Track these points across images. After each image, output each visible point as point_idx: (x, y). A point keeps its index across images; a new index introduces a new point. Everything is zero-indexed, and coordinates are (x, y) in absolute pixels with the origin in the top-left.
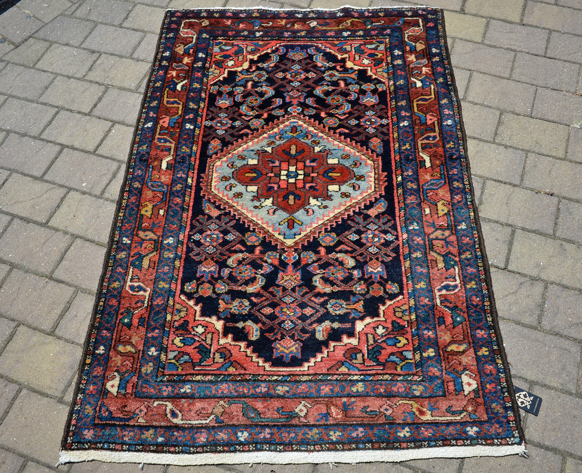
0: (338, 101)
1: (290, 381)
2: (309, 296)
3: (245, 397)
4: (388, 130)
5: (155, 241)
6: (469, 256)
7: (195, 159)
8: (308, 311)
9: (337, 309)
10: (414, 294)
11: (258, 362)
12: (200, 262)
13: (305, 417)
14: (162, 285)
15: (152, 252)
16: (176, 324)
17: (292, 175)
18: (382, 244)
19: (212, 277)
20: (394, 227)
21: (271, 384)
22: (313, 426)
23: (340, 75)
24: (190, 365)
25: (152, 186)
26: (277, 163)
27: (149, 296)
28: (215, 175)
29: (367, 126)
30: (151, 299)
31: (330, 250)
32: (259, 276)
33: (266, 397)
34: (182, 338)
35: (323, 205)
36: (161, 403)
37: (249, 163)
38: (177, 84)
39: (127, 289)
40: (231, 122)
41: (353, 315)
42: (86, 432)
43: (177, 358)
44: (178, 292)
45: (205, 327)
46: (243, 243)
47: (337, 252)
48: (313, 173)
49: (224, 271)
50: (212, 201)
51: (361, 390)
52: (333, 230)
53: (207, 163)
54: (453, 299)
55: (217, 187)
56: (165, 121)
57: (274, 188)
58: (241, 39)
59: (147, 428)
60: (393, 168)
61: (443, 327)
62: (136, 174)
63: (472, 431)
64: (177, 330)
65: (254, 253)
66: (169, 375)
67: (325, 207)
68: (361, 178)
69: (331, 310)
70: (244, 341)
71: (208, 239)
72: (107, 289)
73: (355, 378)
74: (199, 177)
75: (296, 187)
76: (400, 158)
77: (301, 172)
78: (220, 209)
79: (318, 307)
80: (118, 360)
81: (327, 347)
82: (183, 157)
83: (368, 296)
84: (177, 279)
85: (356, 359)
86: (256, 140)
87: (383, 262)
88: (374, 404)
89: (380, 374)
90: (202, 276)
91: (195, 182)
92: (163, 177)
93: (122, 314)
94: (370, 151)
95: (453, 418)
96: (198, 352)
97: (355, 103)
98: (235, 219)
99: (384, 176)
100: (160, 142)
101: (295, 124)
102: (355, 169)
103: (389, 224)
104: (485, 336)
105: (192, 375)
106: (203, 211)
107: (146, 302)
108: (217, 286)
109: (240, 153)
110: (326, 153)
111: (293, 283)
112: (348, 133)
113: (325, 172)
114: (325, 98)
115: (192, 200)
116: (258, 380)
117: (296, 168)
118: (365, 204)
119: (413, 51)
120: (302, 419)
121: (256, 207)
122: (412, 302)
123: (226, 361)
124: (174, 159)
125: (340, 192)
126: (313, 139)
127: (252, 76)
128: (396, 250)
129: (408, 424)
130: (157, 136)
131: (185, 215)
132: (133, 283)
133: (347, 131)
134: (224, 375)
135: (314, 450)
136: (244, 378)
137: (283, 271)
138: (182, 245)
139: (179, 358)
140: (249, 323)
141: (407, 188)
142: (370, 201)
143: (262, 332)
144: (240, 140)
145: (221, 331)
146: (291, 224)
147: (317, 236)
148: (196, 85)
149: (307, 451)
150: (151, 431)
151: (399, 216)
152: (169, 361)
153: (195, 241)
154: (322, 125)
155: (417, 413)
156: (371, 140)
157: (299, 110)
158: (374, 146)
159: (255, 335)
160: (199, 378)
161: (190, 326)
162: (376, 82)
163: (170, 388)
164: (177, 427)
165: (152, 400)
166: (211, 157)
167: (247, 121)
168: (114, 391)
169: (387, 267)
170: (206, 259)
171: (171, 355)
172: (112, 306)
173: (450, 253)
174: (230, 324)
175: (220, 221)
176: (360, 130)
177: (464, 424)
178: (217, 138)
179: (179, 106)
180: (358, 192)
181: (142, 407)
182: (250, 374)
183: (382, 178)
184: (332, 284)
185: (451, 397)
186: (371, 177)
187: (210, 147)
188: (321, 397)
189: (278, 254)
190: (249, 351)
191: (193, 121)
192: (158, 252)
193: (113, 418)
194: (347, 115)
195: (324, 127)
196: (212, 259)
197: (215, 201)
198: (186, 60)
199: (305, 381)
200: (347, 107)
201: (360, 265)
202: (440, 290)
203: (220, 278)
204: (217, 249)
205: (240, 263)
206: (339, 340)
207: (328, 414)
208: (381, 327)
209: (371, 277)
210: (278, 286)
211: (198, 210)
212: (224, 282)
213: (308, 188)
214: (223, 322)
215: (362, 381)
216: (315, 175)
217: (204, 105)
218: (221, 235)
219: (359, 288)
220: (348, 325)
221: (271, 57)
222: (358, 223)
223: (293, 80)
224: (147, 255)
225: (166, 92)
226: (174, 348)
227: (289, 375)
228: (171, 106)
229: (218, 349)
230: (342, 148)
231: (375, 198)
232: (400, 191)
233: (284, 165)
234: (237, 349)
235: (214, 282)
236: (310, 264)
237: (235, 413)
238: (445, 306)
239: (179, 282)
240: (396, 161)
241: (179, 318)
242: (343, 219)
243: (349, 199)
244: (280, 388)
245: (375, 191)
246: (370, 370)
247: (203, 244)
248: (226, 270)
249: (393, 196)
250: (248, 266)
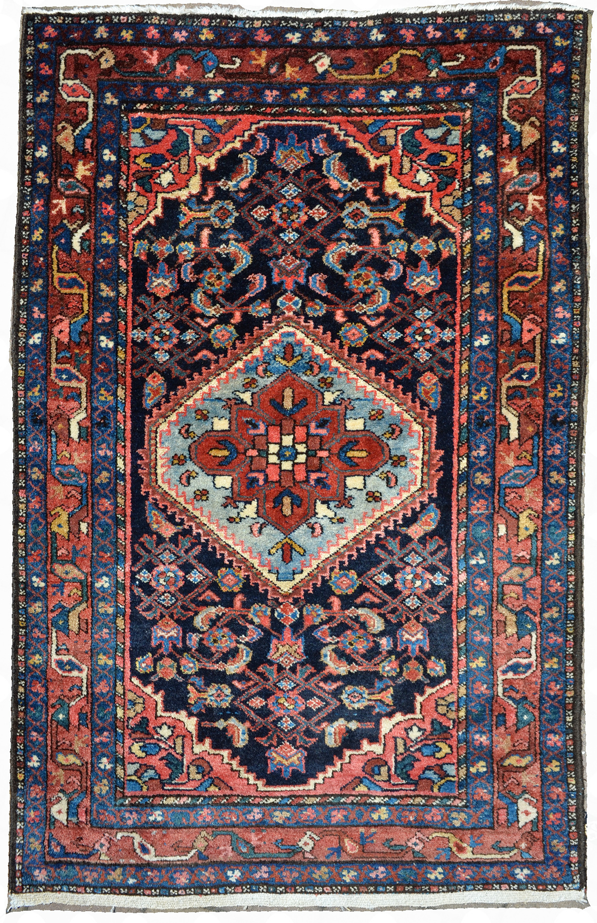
0: (367, 283)
1: (291, 805)
2: (316, 679)
3: (234, 827)
4: (453, 354)
5: (81, 582)
6: (556, 615)
7: (125, 416)
8: (314, 703)
9: (355, 700)
10: (468, 678)
11: (248, 779)
12: (154, 622)
13: (311, 852)
14: (103, 660)
15: (80, 603)
16: (132, 723)
17: (288, 454)
18: (427, 593)
19: (174, 646)
20: (447, 561)
21: (266, 808)
22: (323, 863)
23: (371, 215)
24: (157, 782)
25: (61, 474)
26: (262, 429)
27: (88, 679)
28: (160, 452)
29: (416, 346)
30: (91, 684)
31: (347, 601)
32: (241, 646)
33: (260, 826)
34: (141, 744)
35: (338, 517)
36: (126, 834)
37: (215, 428)
38: (71, 234)
39: (54, 666)
40: (177, 332)
41: (377, 710)
42: (36, 873)
43: (139, 774)
44: (128, 673)
45: (172, 727)
46: (214, 587)
47: (357, 607)
48: (321, 449)
49: (190, 639)
50: (160, 506)
51: (384, 817)
52: (353, 565)
53: (144, 426)
54: (520, 687)
55: (166, 477)
56: (63, 330)
57: (258, 481)
58: (180, 111)
59: (114, 866)
60: (455, 441)
61: (502, 729)
62: (31, 449)
63: (521, 874)
64: (134, 733)
65: (232, 607)
66: (131, 797)
67: (341, 520)
68: (400, 461)
69: (346, 702)
70: (228, 748)
71: (162, 581)
72: (26, 667)
73: (377, 800)
74: (136, 457)
75: (294, 479)
76: (469, 422)
77: (301, 448)
78: (176, 524)
79: (328, 697)
80: (59, 775)
81: (341, 758)
82: (103, 412)
83: (400, 681)
84: (124, 650)
85: (379, 774)
86: (223, 375)
87: (425, 624)
88: (400, 836)
89: (411, 797)
90: (160, 646)
91: (129, 466)
92: (75, 455)
93: (53, 706)
94: (418, 404)
95: (499, 857)
96: (166, 765)
97: (397, 287)
98: (199, 543)
99: (438, 457)
100: (61, 379)
101: (291, 339)
102: (391, 443)
103: (441, 554)
104: (559, 744)
105: (162, 796)
106: (148, 525)
107: (84, 689)
108: (183, 662)
109: (199, 405)
110: (343, 406)
111: (292, 659)
112: (382, 362)
113: (341, 449)
114: (342, 273)
115: (129, 503)
116: (249, 804)
117: (294, 439)
118: (404, 515)
119: (515, 148)
120: (308, 855)
121: (231, 520)
122: (463, 691)
123: (206, 778)
124: (90, 418)
125: (365, 491)
126: (321, 375)
127: (207, 214)
128: (447, 603)
129: (442, 864)
130: (54, 366)
131: (121, 534)
132: (60, 657)
133: (380, 356)
134: (205, 797)
135: (323, 892)
136: (230, 801)
137: (278, 638)
138: (124, 591)
139: (142, 774)
140: (233, 721)
141: (474, 485)
142: (413, 510)
143: (252, 735)
144: (196, 376)
145: (194, 733)
146: (288, 551)
147: (327, 575)
148: (108, 239)
149: (314, 893)
150: (119, 871)
151: (457, 540)
152: (129, 778)
153: (142, 585)
154: (337, 342)
155: (454, 849)
156: (421, 379)
157: (296, 304)
158: (426, 393)
159: (241, 740)
160: (171, 801)
161: (151, 725)
162: (438, 232)
163: (135, 816)
164: (149, 865)
165: (115, 831)
166: (150, 413)
167: (204, 329)
168: (63, 818)
169: (431, 633)
170: (162, 616)
171: (131, 769)
172: (37, 694)
173: (527, 609)
174: (206, 724)
175: (177, 546)
176: (404, 354)
177: (512, 864)
178: (158, 371)
179: (82, 292)
180: (394, 491)
181: (103, 841)
182: (238, 796)
183: (434, 462)
184: (350, 660)
185: (500, 830)
186: (417, 459)
187: (147, 391)
188: (332, 826)
189: (269, 609)
190: (235, 764)
191: (111, 330)
192: (89, 602)
193: (67, 854)
194: (382, 318)
195: (341, 346)
196: (171, 616)
197: (166, 507)
198: (82, 170)
199: (310, 805)
200: (383, 298)
201: (391, 630)
202: (504, 672)
203: (187, 649)
204: (177, 600)
205: (213, 623)
206: (358, 747)
207: (340, 849)
208: (415, 729)
209: (406, 650)
210: (271, 663)
211: (141, 527)
212: (193, 656)
213: (313, 483)
214: (195, 719)
215: (385, 804)
216: (324, 454)
217: (127, 290)
218: (181, 573)
219: (388, 668)
220: (370, 725)
221: (241, 160)
222: (391, 553)
223: (284, 226)
224: (74, 608)
225: (54, 255)
226: (134, 759)
227: (290, 797)
228: (68, 291)
229: (193, 761)
230: (371, 397)
231: (421, 502)
232: (463, 490)
233: (274, 433)
234: (218, 759)
235: (178, 656)
236: (317, 627)
237: (222, 848)
238: (510, 697)
239: (127, 654)
240: (460, 425)
241: (134, 714)
242: (368, 543)
243: (380, 504)
244: (277, 813)
245: (422, 488)
246: (397, 791)
247: (155, 590)
248: (194, 636)
249: (450, 501)
250: (225, 630)
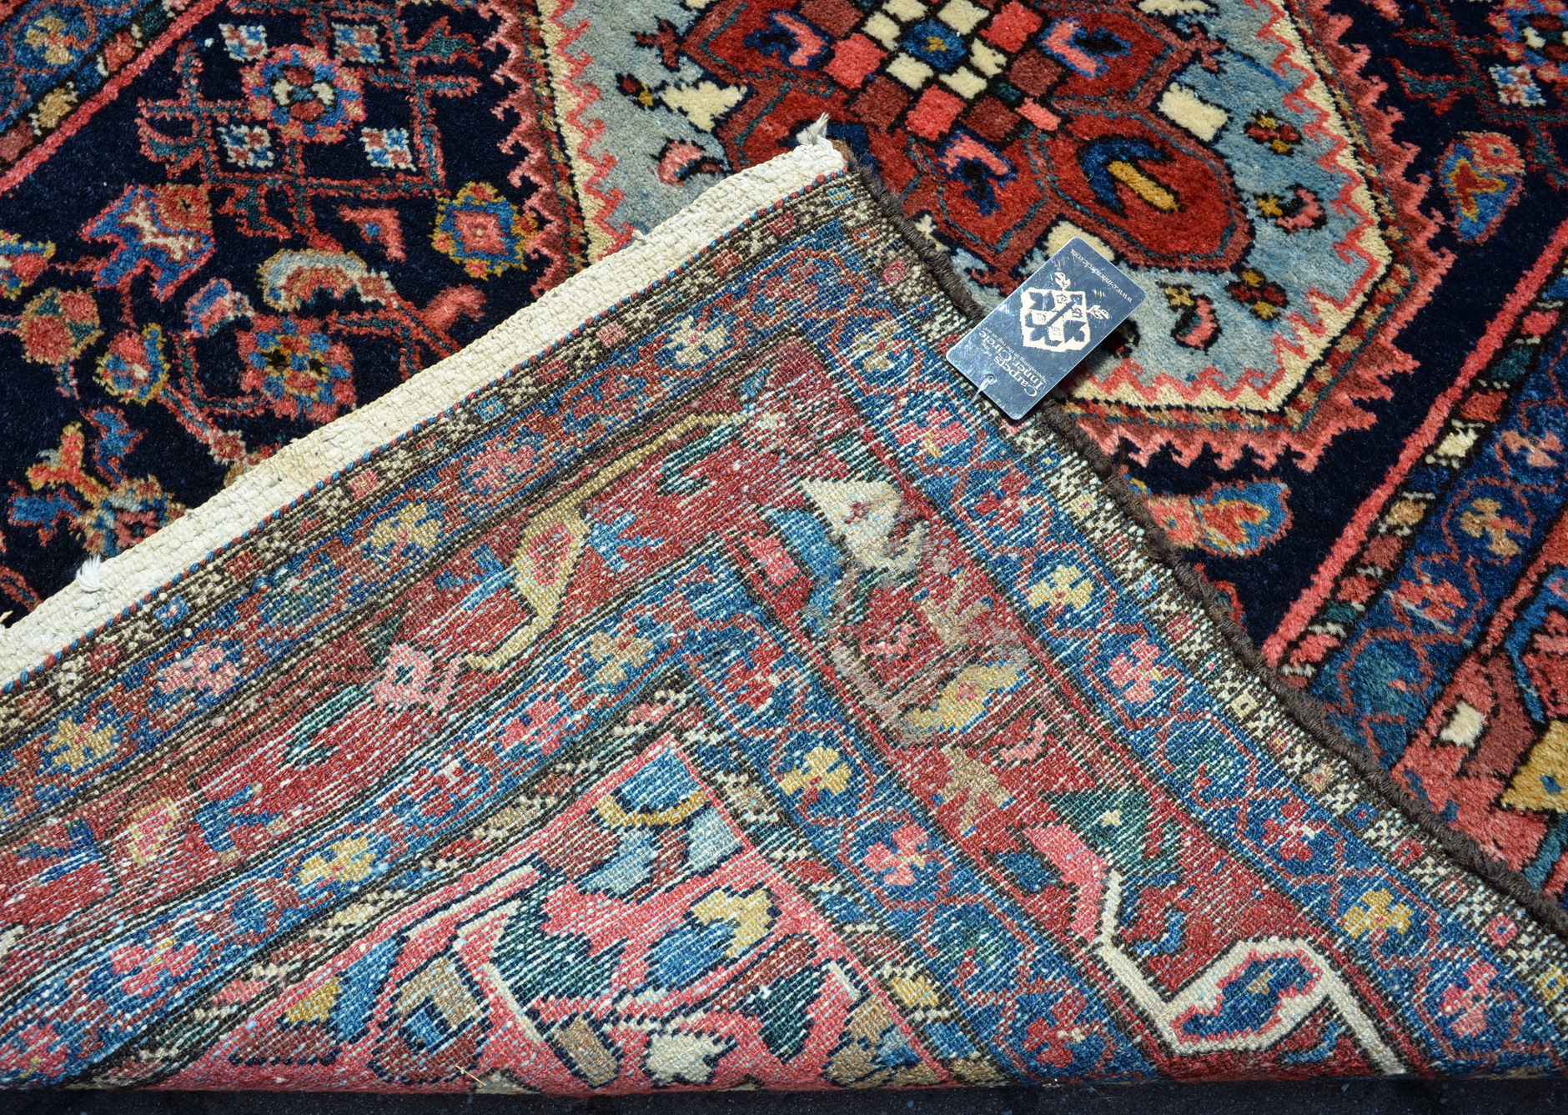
12: (153, 174)
17: (936, 44)
19: (142, 283)
29: (1513, 53)
46: (417, 215)
48: (1043, 102)
49: (210, 298)
57: (793, 46)
60: (1473, 364)
65: (421, 304)
68: (1261, 294)
71: (281, 89)
75: (902, 117)
77: (987, 59)
90: (101, 250)
94: (1420, 190)
98: (484, 75)
99: (1387, 370)
102: (1266, 230)
108: (127, 344)
110: (1191, 46)
112: (1384, 22)
113: (1106, 139)
117: (983, 24)
118: (1167, 449)
121: (628, 85)
138: (149, 38)
141: (1454, 526)
151: (1293, 645)
153: (215, 58)
156: (1474, 138)
158: (1466, 179)
170: (191, 176)
175: (413, 37)
176: (1462, 46)
180: (1186, 362)
183: (1368, 374)
186: (1317, 328)
196: (217, 197)
203: (172, 316)
204: (278, 165)
205: (320, 306)
212: (169, 351)
213: (951, 162)
216: (1042, 118)
218: (356, 111)
230: (1293, 78)
231: (1248, 452)
232: (1406, 514)
235: (127, 318)
240: (1517, 330)
243: (1112, 363)
245: (1279, 417)
247: (240, 96)
248: (229, 298)
249: (1346, 517)
250: (340, 353)
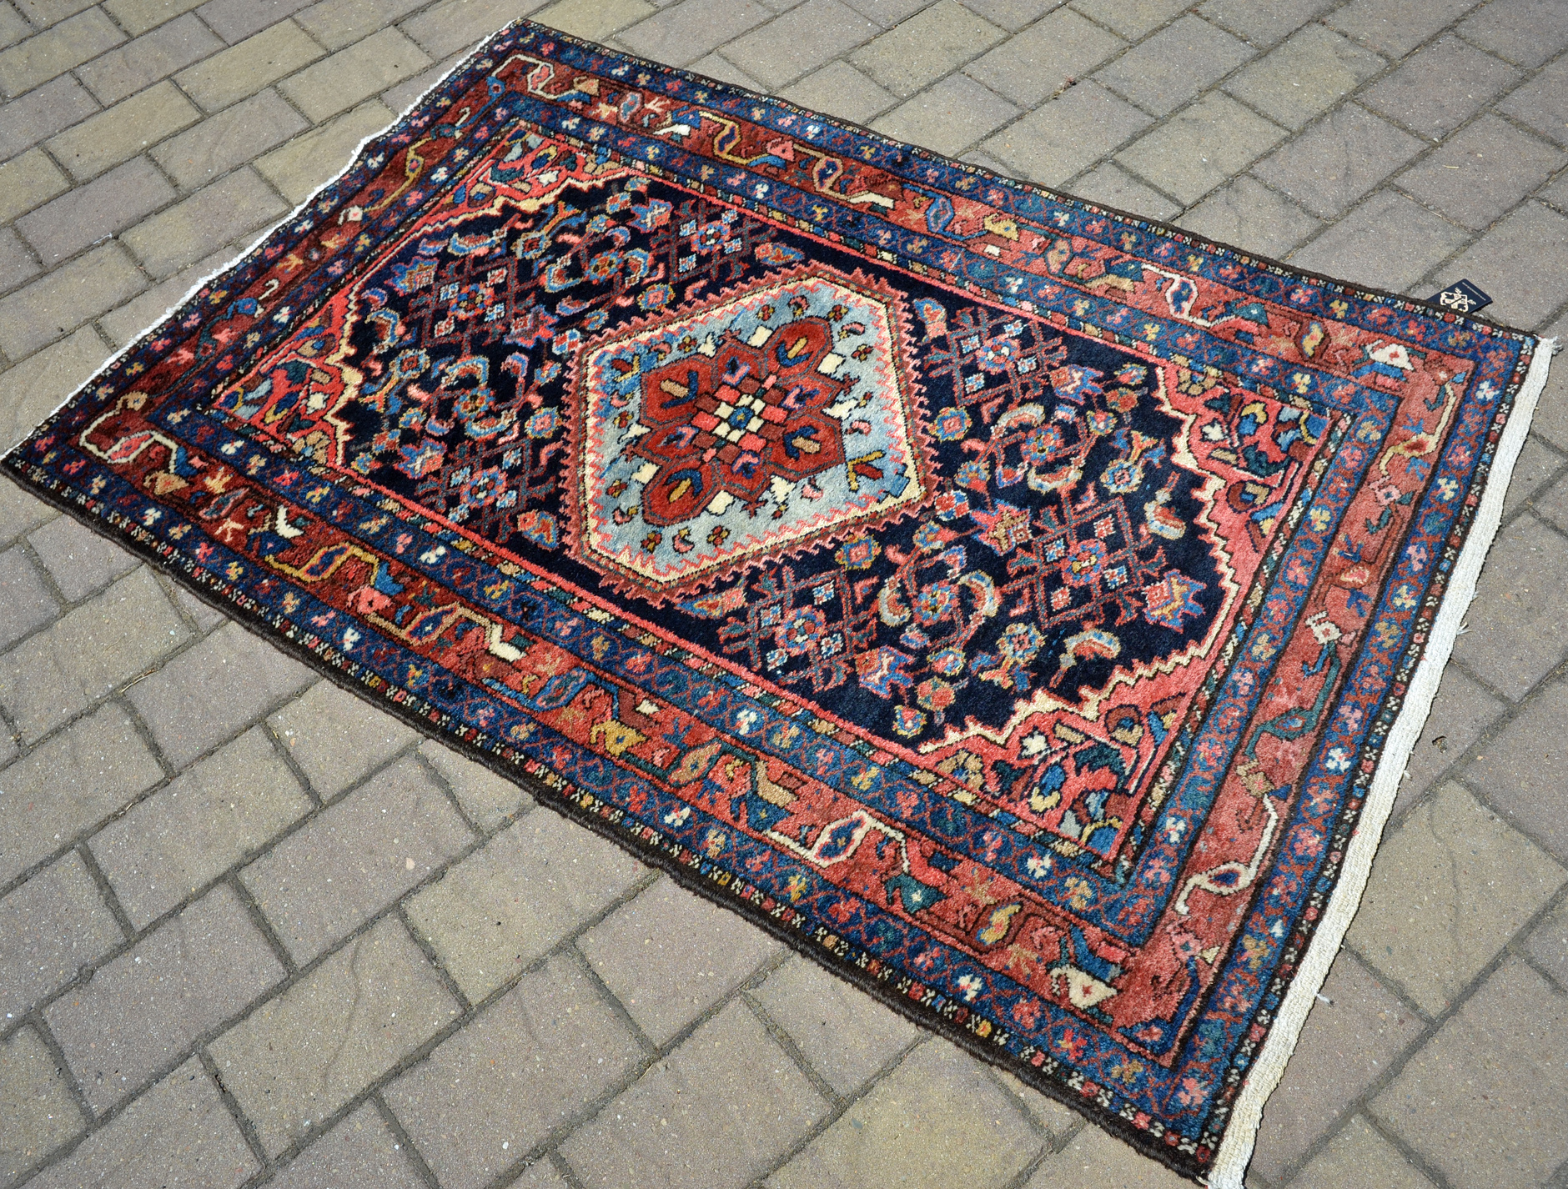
0: (611, 264)
1: (1251, 626)
2: (1068, 511)
3: (1249, 720)
4: (754, 220)
5: (723, 752)
6: (1133, 238)
7: (542, 579)
8: (1104, 528)
9: (1127, 478)
10: (1165, 348)
11: (1178, 664)
12: (853, 678)
13: (1343, 631)
14: (863, 780)
15: (753, 769)
16: (993, 788)
17: (741, 418)
18: (1023, 347)
19: (907, 668)
20: (994, 313)
21: (1239, 661)
22: (1369, 625)
23: (543, 232)
24: (1114, 799)
25: (550, 700)
26: (688, 432)
27: (880, 819)
28: (624, 559)
29: (718, 247)
30: (891, 819)
31: (979, 430)
32: (964, 580)
33: (1266, 679)
34: (1036, 790)
35: (861, 396)
36: (1184, 895)
37: (645, 481)
38: (273, 531)
39: (825, 863)
40: (495, 469)
41: (1156, 461)
42: (1184, 1099)
43: (1086, 819)
44: (907, 753)
45: (1034, 731)
46: (854, 576)
47: (994, 423)
48: (763, 382)
49: (908, 640)
50: (694, 593)
51: (1326, 516)
52: (935, 407)
53: (575, 562)
54: (1208, 301)
55: (662, 570)
56: (370, 599)
57: (749, 463)
58: (263, 355)
59: (1235, 946)
60: (854, 253)
61: (1258, 340)
62: (483, 723)
63: (1486, 391)
64: (1010, 793)
65: (898, 566)
66: (1119, 853)
67: (868, 396)
68: (837, 312)
69: (1123, 489)
70: (1112, 668)
71: (800, 639)
72: (797, 911)
73: (1296, 514)
74: (606, 593)
75: (778, 424)
76: (839, 233)
77: (745, 401)
78: (732, 584)
79: (1103, 507)
80: (1018, 957)
81: (1206, 531)
82: (515, 603)
83: (1128, 419)
84: (868, 742)
85: (1255, 496)
86: (589, 444)
87: (1063, 363)
88: (1366, 507)
89: (1309, 473)
90: (894, 688)
91: (611, 606)
92: (540, 668)
93: (891, 901)
94: (785, 271)
95: (1449, 408)
96: (1092, 769)
97: (639, 239)
98: (780, 567)
99: (861, 276)
100: (428, 634)
101: (608, 357)
102: (809, 312)
103: (983, 316)
104: (1310, 292)
105: (1143, 802)
106: (708, 620)
107: (892, 833)
108: (939, 667)
109: (602, 486)
110: (729, 340)
111: (1021, 526)
112: (709, 284)
113: (778, 361)
114: (579, 281)
115: (661, 632)
116: (1221, 681)
117: (728, 403)
118: (908, 333)
119: (589, 101)
120: (1347, 639)
121: (777, 515)
122: (1181, 360)
123: (1145, 721)
124: (508, 623)
125: (849, 358)
126: (675, 345)
127: (395, 378)
128: (1049, 333)
129: (1434, 475)
130: (403, 634)
131: (693, 662)
132: (817, 845)
133: (702, 283)
134: (1176, 739)
135: (1422, 646)
136: (1204, 705)
137: (981, 531)
138: (778, 698)
139: (1088, 814)
140: (1071, 643)
141: (919, 255)
142: (907, 321)
143: (1107, 627)
144: (563, 473)
145: (1060, 704)
146: (866, 469)
147: (928, 439)
148: (316, 495)
149: (1418, 660)
150: (1248, 942)
151: (975, 294)
152: (1084, 839)
153: (786, 668)
154: (651, 315)
155: (1416, 453)
156: (758, 257)
157: (574, 335)
158: (778, 257)
159: (1110, 646)
160: (1158, 793)
161: (1013, 760)
162: (614, 186)
163: (1157, 863)
164: (1261, 885)
165: (1169, 912)
166: (564, 546)
167: (517, 439)
168: (1100, 991)
169: (1081, 363)
170: (852, 663)
171: (1070, 827)
172: (854, 918)
173: (1108, 262)
174: (1055, 680)
175: (764, 596)
176: (717, 262)
177: (1467, 397)
178: (520, 513)
179: (349, 553)
180: (871, 330)
181: (1178, 940)
182: (1199, 690)
183: (865, 281)
184: (1066, 461)
185: (1407, 391)
186: (848, 296)
187: (535, 536)
188: (1312, 588)
189: (932, 523)
190: (1141, 670)
191: (425, 541)
192: (762, 756)
193: (1175, 1021)
194: (661, 266)
195: (659, 313)
196: (860, 650)
197: (701, 586)
198: (216, 484)
199: (1263, 601)
200: (640, 258)
201: (1050, 401)
202: (1179, 309)
203: (922, 653)
204: (839, 631)
205: (905, 599)
206: (1199, 506)
207: (1355, 592)
208: (1207, 429)
209: (1087, 397)
210: (1011, 555)
211: (705, 632)
212: (938, 650)
213: (797, 406)
214: (1039, 692)
215: (1308, 506)
216: (772, 380)
217: (396, 501)
218: (806, 609)
219: (1100, 424)
220: (1174, 478)
221: (372, 323)
222: (946, 363)
223: (480, 312)
224: (754, 784)
225: (276, 565)
226: (1058, 813)
227: (1236, 621)
228: (332, 569)
229: (1106, 725)
230: (740, 309)
231: (904, 311)
232: (917, 267)
233: (704, 421)
234: (1124, 690)
235: (926, 670)
236: (993, 479)
237: (1279, 754)
238: (1217, 317)
239: (878, 741)
240: (840, 242)
241: (979, 777)
242: (917, 381)
243: (876, 351)
244: (1256, 650)
245: (887, 305)
246: (1292, 484)
247: (806, 654)
248: (908, 633)
249: (923, 283)
250: (926, 589)
